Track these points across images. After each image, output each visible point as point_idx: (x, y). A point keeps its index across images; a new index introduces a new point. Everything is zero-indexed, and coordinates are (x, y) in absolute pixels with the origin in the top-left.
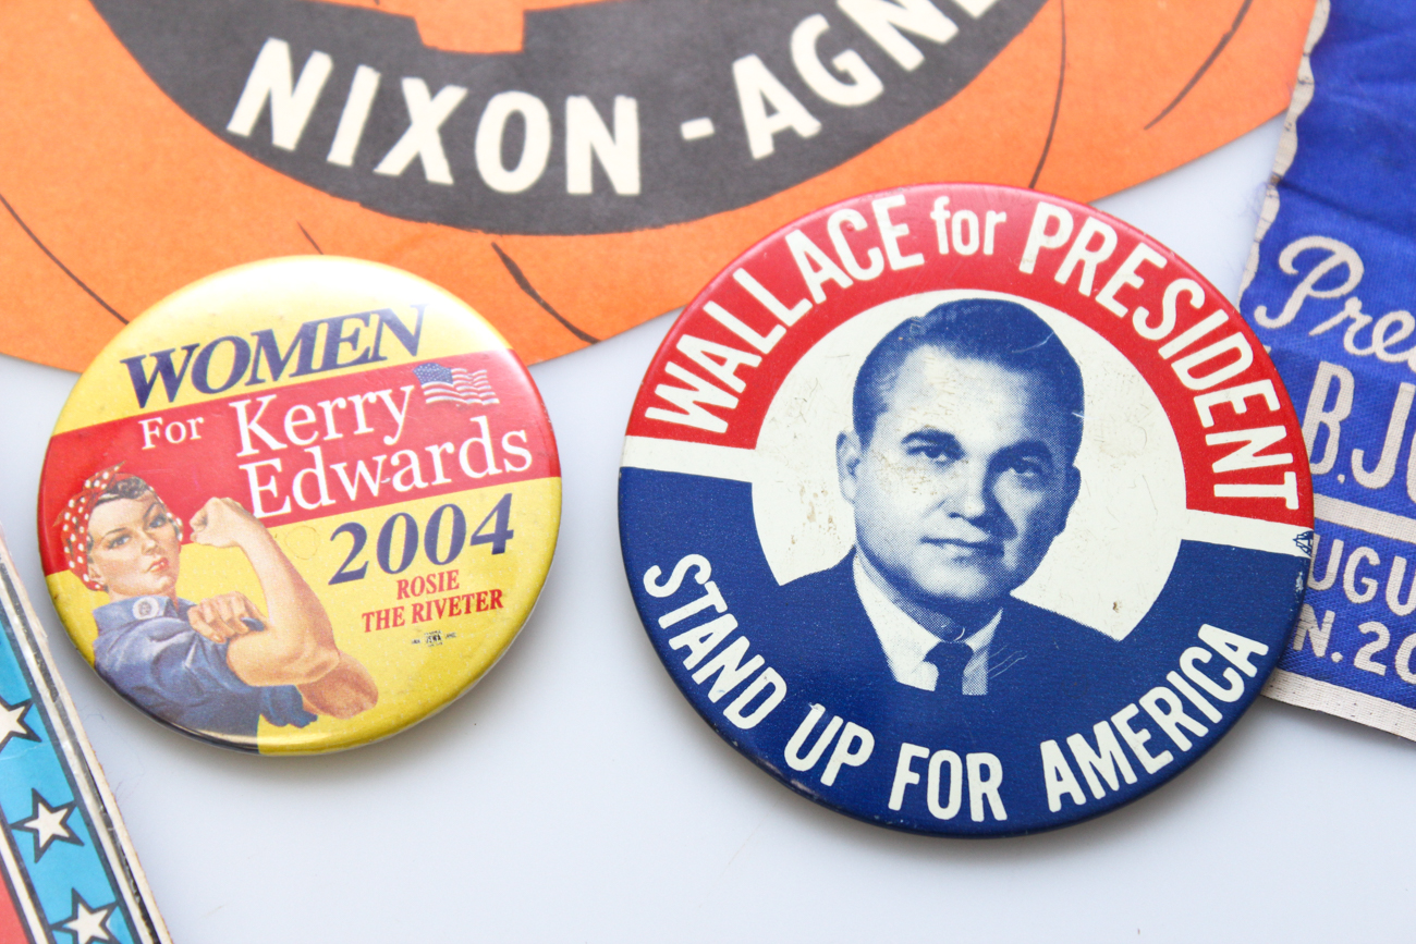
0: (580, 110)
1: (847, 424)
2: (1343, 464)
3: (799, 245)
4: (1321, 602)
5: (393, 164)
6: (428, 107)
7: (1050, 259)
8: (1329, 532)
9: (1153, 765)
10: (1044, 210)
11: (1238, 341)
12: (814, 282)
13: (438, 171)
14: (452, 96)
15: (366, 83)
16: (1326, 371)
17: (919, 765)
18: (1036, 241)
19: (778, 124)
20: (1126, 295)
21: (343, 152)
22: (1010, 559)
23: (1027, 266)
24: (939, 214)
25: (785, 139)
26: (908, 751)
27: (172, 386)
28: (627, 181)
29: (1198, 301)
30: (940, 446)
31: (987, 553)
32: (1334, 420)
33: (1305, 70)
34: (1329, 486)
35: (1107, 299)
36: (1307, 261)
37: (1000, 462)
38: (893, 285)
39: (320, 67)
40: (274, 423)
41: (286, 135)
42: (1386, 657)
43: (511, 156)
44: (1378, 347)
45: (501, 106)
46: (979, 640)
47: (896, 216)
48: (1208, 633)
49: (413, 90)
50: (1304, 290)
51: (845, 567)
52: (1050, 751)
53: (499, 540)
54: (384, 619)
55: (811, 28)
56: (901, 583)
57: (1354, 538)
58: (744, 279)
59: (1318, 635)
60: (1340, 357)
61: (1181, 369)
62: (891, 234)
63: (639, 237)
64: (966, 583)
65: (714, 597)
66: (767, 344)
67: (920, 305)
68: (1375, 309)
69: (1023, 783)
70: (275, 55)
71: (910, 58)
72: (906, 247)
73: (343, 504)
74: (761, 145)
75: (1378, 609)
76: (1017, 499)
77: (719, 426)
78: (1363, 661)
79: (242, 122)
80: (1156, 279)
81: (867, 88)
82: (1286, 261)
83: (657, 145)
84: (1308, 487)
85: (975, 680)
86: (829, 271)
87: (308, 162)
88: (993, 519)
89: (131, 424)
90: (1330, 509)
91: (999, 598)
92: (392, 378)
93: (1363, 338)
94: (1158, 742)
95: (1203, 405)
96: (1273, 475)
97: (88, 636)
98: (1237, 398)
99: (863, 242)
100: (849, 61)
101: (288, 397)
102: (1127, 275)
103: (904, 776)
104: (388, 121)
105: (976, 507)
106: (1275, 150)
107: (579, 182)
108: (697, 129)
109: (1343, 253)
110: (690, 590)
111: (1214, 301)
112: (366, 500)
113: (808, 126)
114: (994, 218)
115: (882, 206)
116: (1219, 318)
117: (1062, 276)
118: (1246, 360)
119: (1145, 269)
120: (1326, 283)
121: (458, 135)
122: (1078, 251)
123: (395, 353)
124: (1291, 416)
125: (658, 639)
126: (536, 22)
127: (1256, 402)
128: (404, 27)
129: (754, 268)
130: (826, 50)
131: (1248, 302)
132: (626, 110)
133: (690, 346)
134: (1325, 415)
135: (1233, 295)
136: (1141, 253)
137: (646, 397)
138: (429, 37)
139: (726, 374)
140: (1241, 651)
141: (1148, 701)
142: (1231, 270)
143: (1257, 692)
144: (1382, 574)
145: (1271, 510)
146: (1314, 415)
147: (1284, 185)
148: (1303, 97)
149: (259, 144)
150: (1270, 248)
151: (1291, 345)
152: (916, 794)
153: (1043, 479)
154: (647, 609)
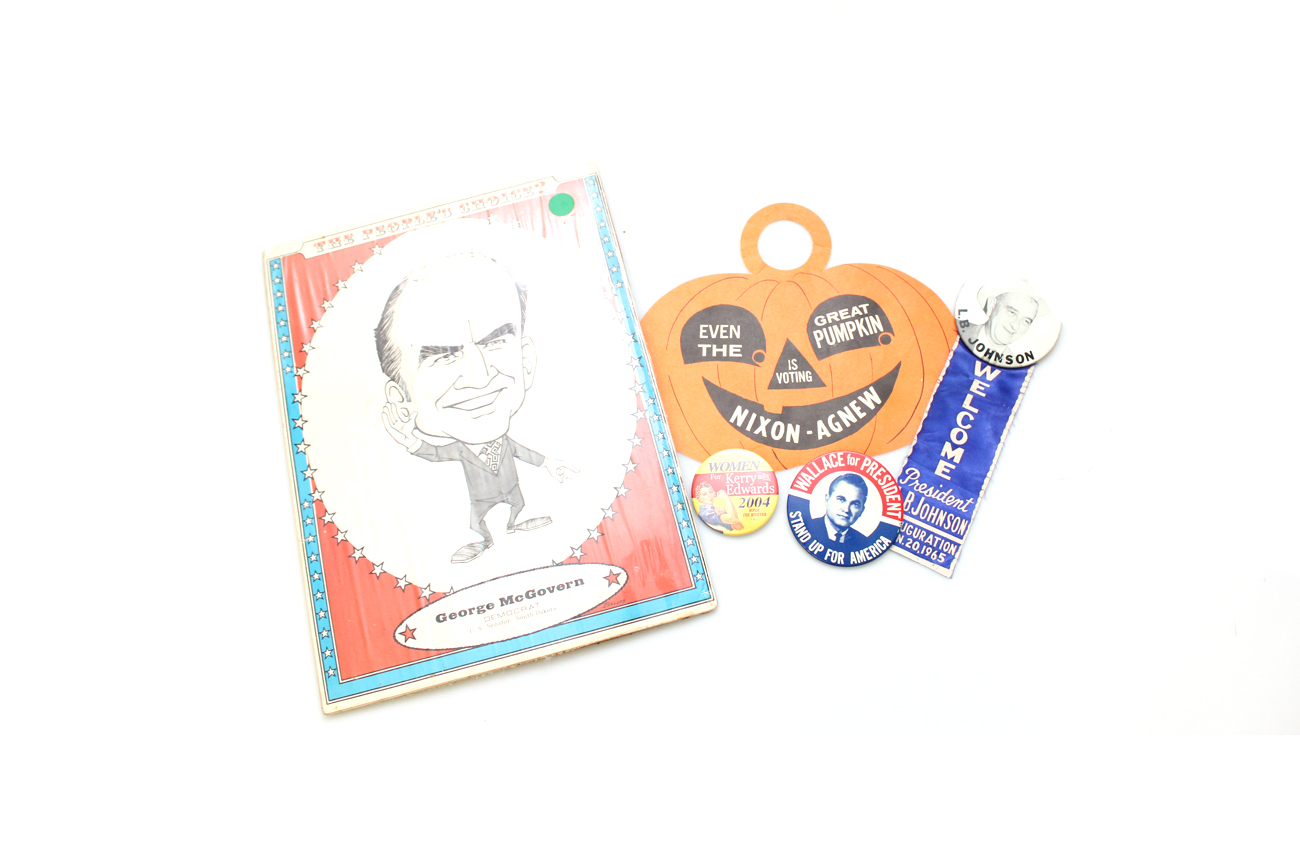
0: (790, 426)
1: (827, 493)
2: (910, 510)
3: (824, 459)
4: (902, 534)
5: (757, 432)
6: (764, 422)
7: (866, 468)
8: (906, 521)
9: (869, 558)
10: (866, 459)
11: (895, 487)
12: (825, 466)
13: (764, 434)
14: (769, 420)
15: (754, 416)
16: (910, 493)
17: (831, 553)
18: (864, 464)
19: (823, 434)
20: (878, 476)
21: (749, 428)
22: (851, 520)
23: (862, 469)
24: (849, 457)
25: (824, 436)
26: (829, 550)
27: (717, 469)
28: (796, 441)
29: (890, 479)
30: (843, 499)
31: (848, 518)
32: (910, 502)
33: (916, 437)
34: (906, 513)
35: (874, 477)
36: (911, 472)
37: (852, 503)
38: (839, 469)
39: (746, 412)
40: (732, 478)
41: (739, 424)
42: (911, 545)
43: (777, 433)
44: (920, 490)
45: (777, 423)
46: (844, 533)
47: (841, 456)
48: (882, 537)
49: (762, 418)
50: (909, 477)
51: (823, 518)
52: (852, 553)
53: (767, 504)
54: (747, 515)
55: (832, 416)
56: (832, 521)
57: (910, 523)
58: (814, 464)
59: (900, 539)
60: (913, 491)
61: (885, 491)
62: (840, 459)
63: (797, 451)
64: (843, 523)
65: (801, 519)
66: (816, 476)
67: (843, 473)
68: (920, 483)
69: (847, 559)
70: (739, 408)
71: (848, 425)
72: (842, 462)
73: (742, 494)
74: (820, 437)
75: (911, 536)
76: (854, 510)
77: (806, 489)
78: (907, 545)
79: (732, 420)
80: (883, 474)
81: (840, 429)
82: (907, 472)
83: (802, 434)
84: (903, 513)
85: (842, 540)
86: (828, 465)
87: (742, 429)
88: (849, 513)
89: (709, 475)
90: (906, 517)
91: (848, 527)
92: (753, 473)
93: (917, 488)
94: (870, 555)
95: (887, 498)
96: (897, 512)
97: (698, 510)
98: (893, 498)
99: (835, 460)
100: (837, 424)
101: (735, 474)
102: (878, 473)
103: (828, 554)
104: (757, 424)
105: (847, 510)
106: (908, 451)
107: (788, 440)
108: (809, 432)
109: (917, 472)
110: (797, 517)
111: (893, 479)
112: (746, 494)
113: (829, 435)
114: (858, 459)
115: (839, 454)
116: (893, 483)
117: (868, 471)
118: (896, 491)
119: (882, 472)
120: (913, 477)
121: (768, 428)
122: (871, 467)
123: (754, 469)
124: (902, 502)
125: (791, 525)
126: (785, 409)
127: (896, 499)
128: (762, 406)
129: (816, 462)
130: (834, 421)
131: (899, 479)
132: (798, 427)
133: (803, 474)
134: (909, 500)
135: (896, 478)
136: (882, 469)
137: (794, 482)
138: (766, 409)
139: (809, 480)
140: (887, 541)
141: (870, 548)
142: (896, 472)
143: (888, 548)
144: (913, 530)
145: (896, 518)
146: (907, 500)
147: (909, 457)
148: (915, 442)
149: (734, 425)
150: (905, 469)
151: (905, 487)
152: (829, 557)
153: (859, 507)
154: (790, 519)
